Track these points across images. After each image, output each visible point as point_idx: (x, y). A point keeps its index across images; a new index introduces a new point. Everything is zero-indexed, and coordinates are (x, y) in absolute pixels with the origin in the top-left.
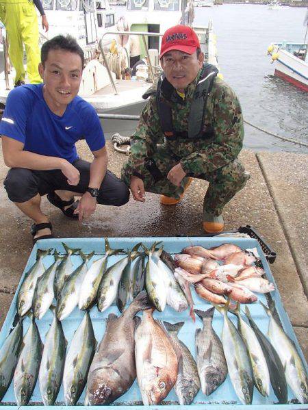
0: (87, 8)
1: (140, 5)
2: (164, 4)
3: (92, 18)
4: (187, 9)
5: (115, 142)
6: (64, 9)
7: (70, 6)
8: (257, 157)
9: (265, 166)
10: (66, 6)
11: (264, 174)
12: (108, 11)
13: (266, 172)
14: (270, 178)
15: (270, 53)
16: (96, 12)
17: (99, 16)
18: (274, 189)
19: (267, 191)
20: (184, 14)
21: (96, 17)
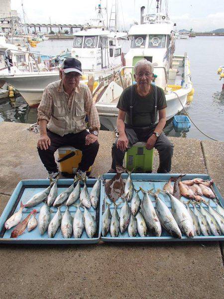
0: (104, 46)
1: (139, 45)
2: (155, 43)
3: (106, 52)
4: (170, 45)
5: (116, 132)
6: (89, 47)
7: (92, 45)
8: (201, 143)
9: (205, 148)
10: (90, 45)
11: (203, 153)
12: (118, 47)
13: (205, 151)
14: (206, 155)
15: (219, 73)
16: (109, 47)
17: (111, 50)
18: (208, 162)
19: (203, 163)
20: (168, 49)
21: (109, 51)
